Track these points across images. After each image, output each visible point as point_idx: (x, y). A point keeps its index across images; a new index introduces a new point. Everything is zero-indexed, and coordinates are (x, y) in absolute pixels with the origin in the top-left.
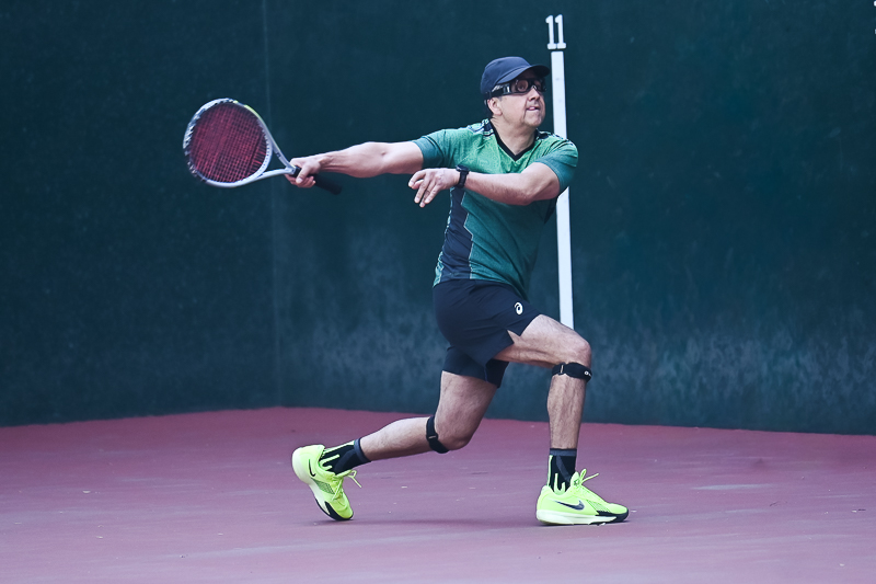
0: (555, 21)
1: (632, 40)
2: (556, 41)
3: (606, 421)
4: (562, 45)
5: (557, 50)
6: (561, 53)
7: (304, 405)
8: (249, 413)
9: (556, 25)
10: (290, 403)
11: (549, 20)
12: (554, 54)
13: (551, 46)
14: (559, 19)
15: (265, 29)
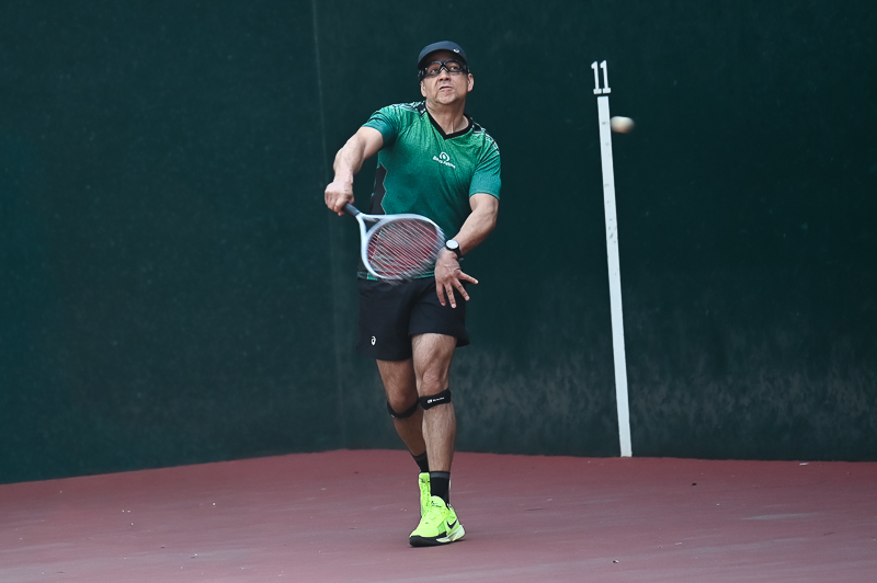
0: (600, 67)
1: (675, 83)
2: (602, 86)
3: (660, 455)
4: (607, 90)
5: (602, 95)
6: (607, 98)
7: (368, 447)
8: (314, 456)
9: (600, 70)
10: (354, 445)
11: (594, 66)
12: (599, 99)
13: (597, 91)
14: (604, 65)
15: (320, 82)
